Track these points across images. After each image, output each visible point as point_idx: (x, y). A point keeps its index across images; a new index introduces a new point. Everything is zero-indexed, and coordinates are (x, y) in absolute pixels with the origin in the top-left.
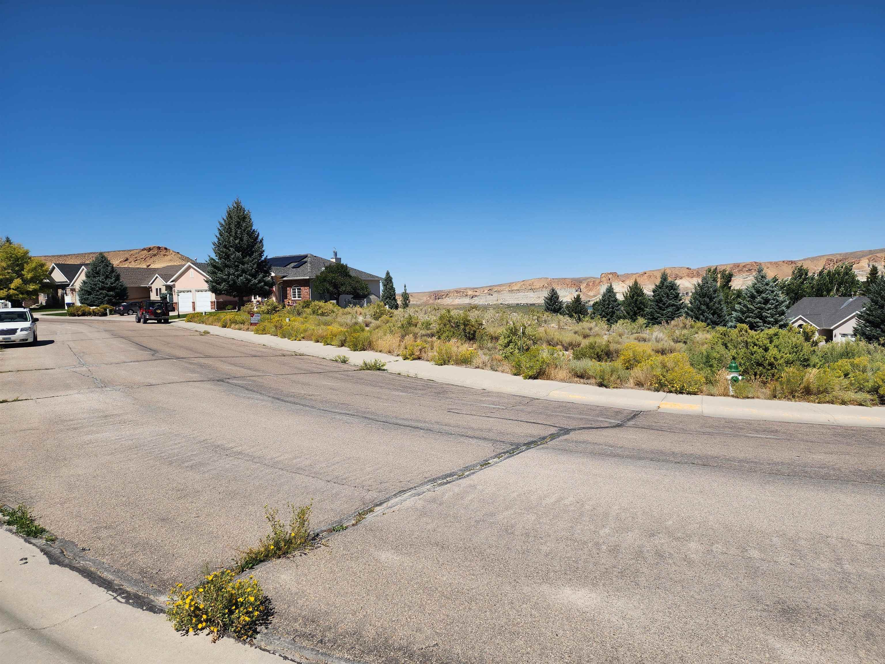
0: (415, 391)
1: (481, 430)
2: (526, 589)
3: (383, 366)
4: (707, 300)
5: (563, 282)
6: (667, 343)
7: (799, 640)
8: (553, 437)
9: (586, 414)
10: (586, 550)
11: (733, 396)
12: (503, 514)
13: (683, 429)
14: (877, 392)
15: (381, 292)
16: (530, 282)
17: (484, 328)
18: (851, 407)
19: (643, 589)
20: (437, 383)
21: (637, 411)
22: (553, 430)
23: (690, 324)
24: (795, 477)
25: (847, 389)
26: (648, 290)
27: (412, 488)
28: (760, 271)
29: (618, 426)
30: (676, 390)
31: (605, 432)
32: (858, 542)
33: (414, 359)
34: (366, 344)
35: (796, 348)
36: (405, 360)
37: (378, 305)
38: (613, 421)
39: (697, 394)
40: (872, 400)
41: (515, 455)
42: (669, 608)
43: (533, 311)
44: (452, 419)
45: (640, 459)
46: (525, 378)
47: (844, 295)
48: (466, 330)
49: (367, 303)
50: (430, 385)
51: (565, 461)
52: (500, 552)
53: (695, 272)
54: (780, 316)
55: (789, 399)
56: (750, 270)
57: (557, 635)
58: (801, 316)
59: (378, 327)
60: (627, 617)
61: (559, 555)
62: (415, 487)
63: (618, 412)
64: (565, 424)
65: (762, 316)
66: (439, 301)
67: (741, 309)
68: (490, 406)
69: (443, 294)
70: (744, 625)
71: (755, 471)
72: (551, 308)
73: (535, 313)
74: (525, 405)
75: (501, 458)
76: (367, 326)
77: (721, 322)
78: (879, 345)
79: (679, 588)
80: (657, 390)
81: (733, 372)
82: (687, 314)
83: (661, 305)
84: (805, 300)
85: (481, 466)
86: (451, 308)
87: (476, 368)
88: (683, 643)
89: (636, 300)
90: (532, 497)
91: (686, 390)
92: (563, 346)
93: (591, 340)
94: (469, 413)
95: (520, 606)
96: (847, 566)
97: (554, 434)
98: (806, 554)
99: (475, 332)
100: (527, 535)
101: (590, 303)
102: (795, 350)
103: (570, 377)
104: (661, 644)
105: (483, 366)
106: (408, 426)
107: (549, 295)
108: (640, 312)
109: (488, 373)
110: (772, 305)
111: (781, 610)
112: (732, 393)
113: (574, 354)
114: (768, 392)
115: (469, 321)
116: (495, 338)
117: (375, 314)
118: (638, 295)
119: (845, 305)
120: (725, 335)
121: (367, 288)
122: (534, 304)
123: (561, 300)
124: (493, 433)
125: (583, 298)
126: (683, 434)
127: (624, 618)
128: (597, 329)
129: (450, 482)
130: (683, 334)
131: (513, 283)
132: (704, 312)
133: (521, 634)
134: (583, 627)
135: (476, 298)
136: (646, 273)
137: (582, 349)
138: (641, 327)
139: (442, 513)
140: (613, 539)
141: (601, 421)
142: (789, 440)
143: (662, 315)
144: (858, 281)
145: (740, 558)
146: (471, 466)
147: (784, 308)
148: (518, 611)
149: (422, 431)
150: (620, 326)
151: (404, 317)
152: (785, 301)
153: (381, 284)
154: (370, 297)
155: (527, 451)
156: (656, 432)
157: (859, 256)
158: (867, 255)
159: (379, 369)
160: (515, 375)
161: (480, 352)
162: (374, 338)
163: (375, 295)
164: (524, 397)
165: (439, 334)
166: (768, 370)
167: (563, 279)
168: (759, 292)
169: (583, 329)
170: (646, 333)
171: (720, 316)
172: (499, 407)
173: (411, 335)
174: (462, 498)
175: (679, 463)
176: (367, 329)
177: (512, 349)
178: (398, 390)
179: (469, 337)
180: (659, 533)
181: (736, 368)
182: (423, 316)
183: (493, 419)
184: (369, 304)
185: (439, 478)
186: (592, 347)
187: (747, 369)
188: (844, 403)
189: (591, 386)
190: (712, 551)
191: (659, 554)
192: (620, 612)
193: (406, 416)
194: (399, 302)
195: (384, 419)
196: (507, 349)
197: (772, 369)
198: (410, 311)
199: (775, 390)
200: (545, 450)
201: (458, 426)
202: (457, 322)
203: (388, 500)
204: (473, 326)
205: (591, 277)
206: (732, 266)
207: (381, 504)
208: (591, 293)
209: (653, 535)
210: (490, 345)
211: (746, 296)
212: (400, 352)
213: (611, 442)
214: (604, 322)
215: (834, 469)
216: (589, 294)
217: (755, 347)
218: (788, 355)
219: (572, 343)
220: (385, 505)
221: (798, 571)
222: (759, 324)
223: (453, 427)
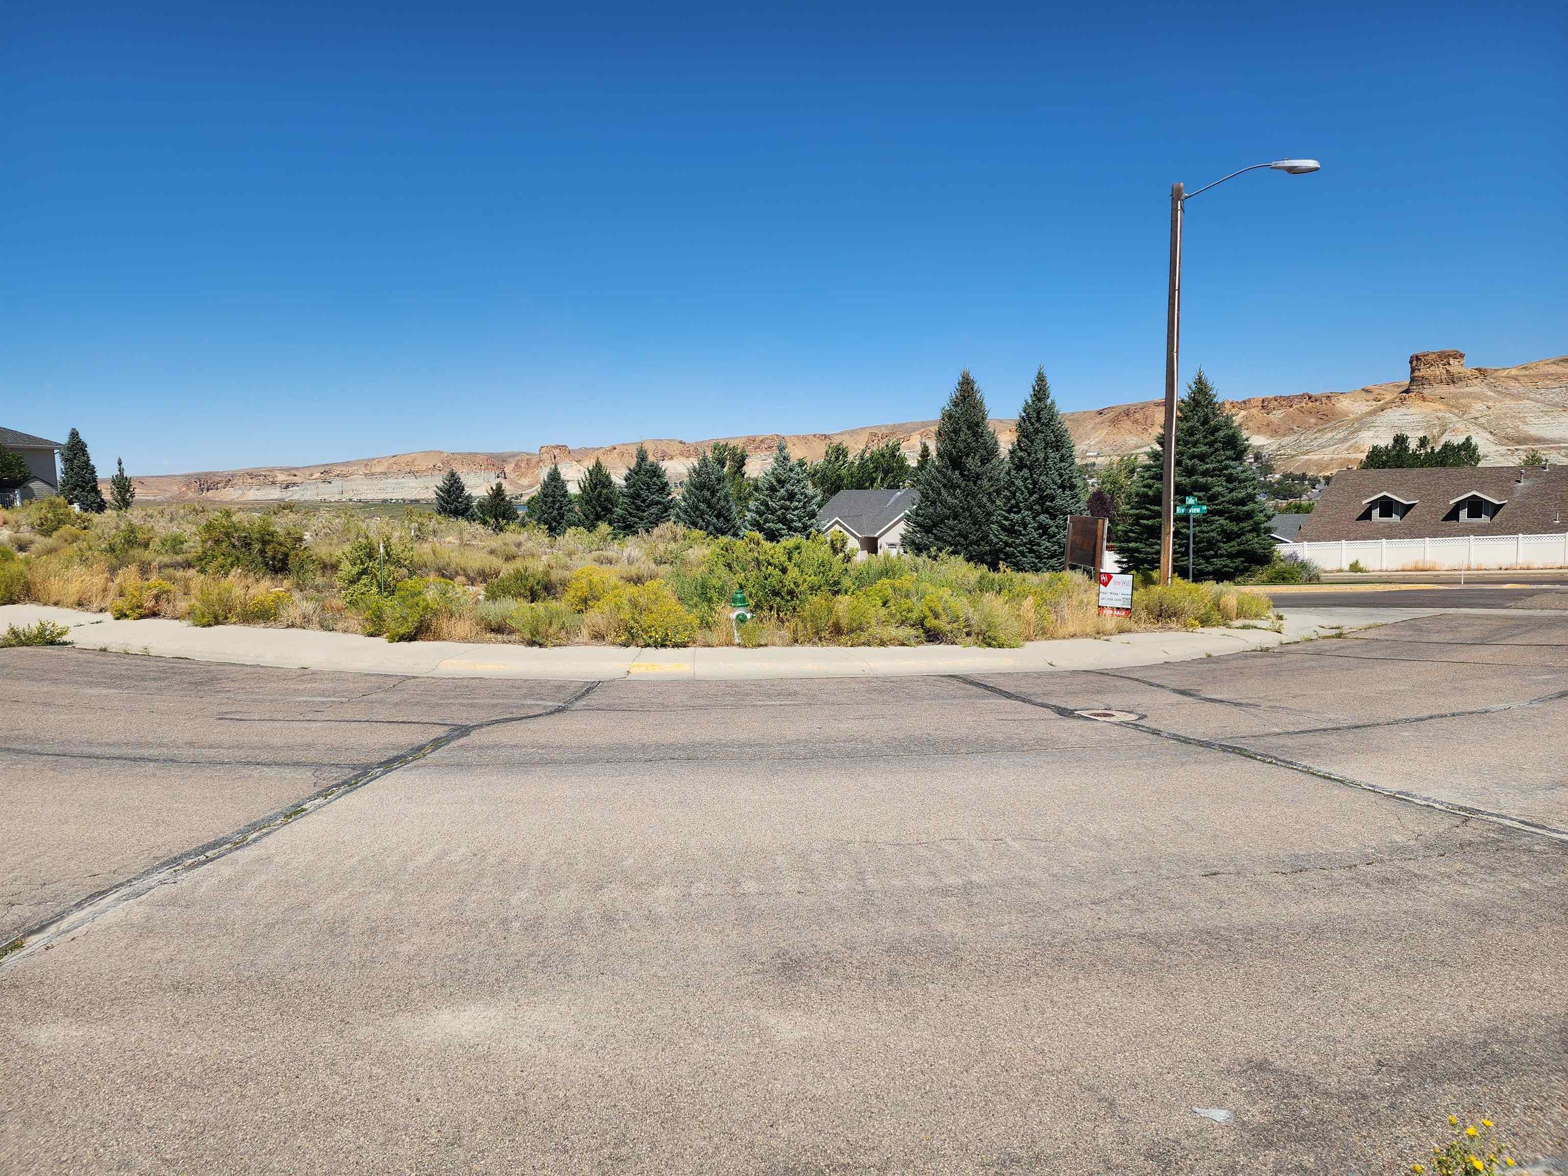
0: (142, 683)
1: (291, 748)
2: (363, 1033)
3: (60, 634)
4: (707, 494)
5: (470, 459)
6: (646, 566)
7: (803, 1006)
8: (437, 743)
9: (505, 697)
10: (483, 937)
11: (739, 645)
12: (327, 901)
13: (663, 704)
14: (923, 625)
15: (59, 475)
16: (409, 459)
17: (306, 548)
18: (892, 649)
19: (578, 982)
20: (198, 663)
21: (592, 683)
22: (440, 732)
23: (681, 533)
24: (813, 760)
25: (885, 623)
26: (618, 479)
27: (122, 884)
28: (781, 449)
29: (560, 710)
30: (655, 641)
31: (532, 724)
32: (886, 843)
33: (142, 617)
34: (17, 589)
35: (823, 566)
36: (118, 619)
37: (51, 503)
38: (551, 704)
39: (688, 647)
40: (917, 637)
41: (360, 786)
42: (616, 1003)
43: (410, 513)
44: (227, 733)
45: (590, 761)
46: (392, 639)
47: (890, 487)
48: (266, 553)
49: (22, 499)
50: (179, 668)
51: (456, 784)
52: (314, 974)
53: (692, 449)
54: (810, 519)
55: (815, 644)
56: (770, 447)
57: (418, 1100)
58: (837, 518)
59: (51, 551)
60: (547, 1034)
61: (433, 955)
62: (128, 881)
63: (560, 687)
64: (463, 717)
65: (787, 520)
66: (210, 494)
67: (757, 508)
68: (315, 699)
69: (219, 479)
70: (727, 1002)
71: (761, 759)
72: (450, 508)
73: (415, 518)
74: (386, 691)
75: (329, 797)
76: (22, 548)
77: (730, 529)
78: (929, 557)
79: (635, 966)
80: (626, 645)
81: (739, 606)
82: (678, 516)
83: (639, 502)
84: (843, 493)
85: (286, 816)
86: (235, 508)
87: (288, 626)
88: (635, 1054)
89: (600, 494)
90: (388, 861)
91: (670, 641)
92: (467, 576)
93: (518, 564)
94: (267, 717)
95: (349, 1067)
96: (871, 880)
97: (441, 738)
98: (820, 874)
99: (286, 555)
100: (374, 931)
101: (522, 499)
102: (822, 569)
103: (477, 633)
104: (599, 1065)
105: (305, 622)
106: (117, 758)
107: (445, 483)
108: (605, 515)
109: (314, 635)
110: (799, 502)
111: (780, 966)
112: (737, 641)
113: (487, 590)
114: (787, 634)
115: (272, 534)
116: (329, 567)
117: (42, 524)
118: (604, 486)
119: (892, 500)
120: (727, 550)
121: (20, 465)
122: (417, 501)
123: (469, 492)
124: (317, 750)
125: (509, 490)
126: (662, 713)
127: (540, 1038)
128: (530, 544)
129: (212, 860)
130: (669, 549)
131: (373, 459)
132: (703, 513)
133: (347, 1117)
134: (467, 1072)
135: (295, 488)
136: (615, 449)
137: (502, 580)
138: (605, 540)
139: (191, 923)
140: (533, 908)
141: (530, 706)
142: (810, 704)
143: (642, 519)
144: (909, 466)
145: (730, 897)
146: (263, 820)
147: (815, 507)
148: (344, 1076)
149: (151, 764)
150: (572, 537)
151: (117, 528)
152: (816, 496)
153: (58, 458)
154: (31, 485)
155: (385, 776)
156: (620, 714)
157: (908, 430)
158: (919, 429)
159: (52, 643)
160: (371, 635)
161: (297, 595)
162: (37, 576)
163: (42, 481)
164: (386, 676)
165: (201, 562)
166: (787, 601)
167: (471, 454)
168: (782, 482)
169: (505, 544)
170: (613, 550)
171: (727, 520)
172: (334, 699)
173: (133, 568)
174: (239, 886)
175: (650, 760)
176: (21, 555)
177: (365, 585)
178: (98, 684)
179: (274, 566)
180: (611, 882)
181: (743, 600)
182: (165, 525)
183: (320, 724)
184: (26, 502)
185: (188, 855)
186: (519, 577)
187: (760, 601)
188: (883, 643)
189: (516, 647)
190: (690, 895)
191: (609, 919)
192: (536, 1030)
193: (115, 738)
194: (107, 496)
195: (57, 749)
196: (356, 586)
197: (792, 599)
198: (134, 515)
199: (795, 631)
200: (421, 770)
201: (240, 747)
202: (246, 537)
203: (61, 916)
204: (280, 544)
205: (523, 453)
206: (745, 440)
207: (42, 928)
208: (525, 482)
209: (601, 887)
210: (319, 580)
211: (764, 488)
212: (107, 603)
213: (542, 741)
214: (544, 532)
215: (863, 741)
216: (520, 482)
217: (769, 567)
218: (813, 576)
219: (484, 571)
220: (52, 929)
221: (807, 901)
222: (783, 532)
223: (229, 748)
